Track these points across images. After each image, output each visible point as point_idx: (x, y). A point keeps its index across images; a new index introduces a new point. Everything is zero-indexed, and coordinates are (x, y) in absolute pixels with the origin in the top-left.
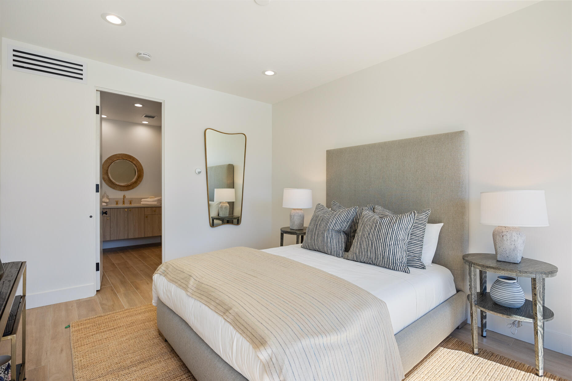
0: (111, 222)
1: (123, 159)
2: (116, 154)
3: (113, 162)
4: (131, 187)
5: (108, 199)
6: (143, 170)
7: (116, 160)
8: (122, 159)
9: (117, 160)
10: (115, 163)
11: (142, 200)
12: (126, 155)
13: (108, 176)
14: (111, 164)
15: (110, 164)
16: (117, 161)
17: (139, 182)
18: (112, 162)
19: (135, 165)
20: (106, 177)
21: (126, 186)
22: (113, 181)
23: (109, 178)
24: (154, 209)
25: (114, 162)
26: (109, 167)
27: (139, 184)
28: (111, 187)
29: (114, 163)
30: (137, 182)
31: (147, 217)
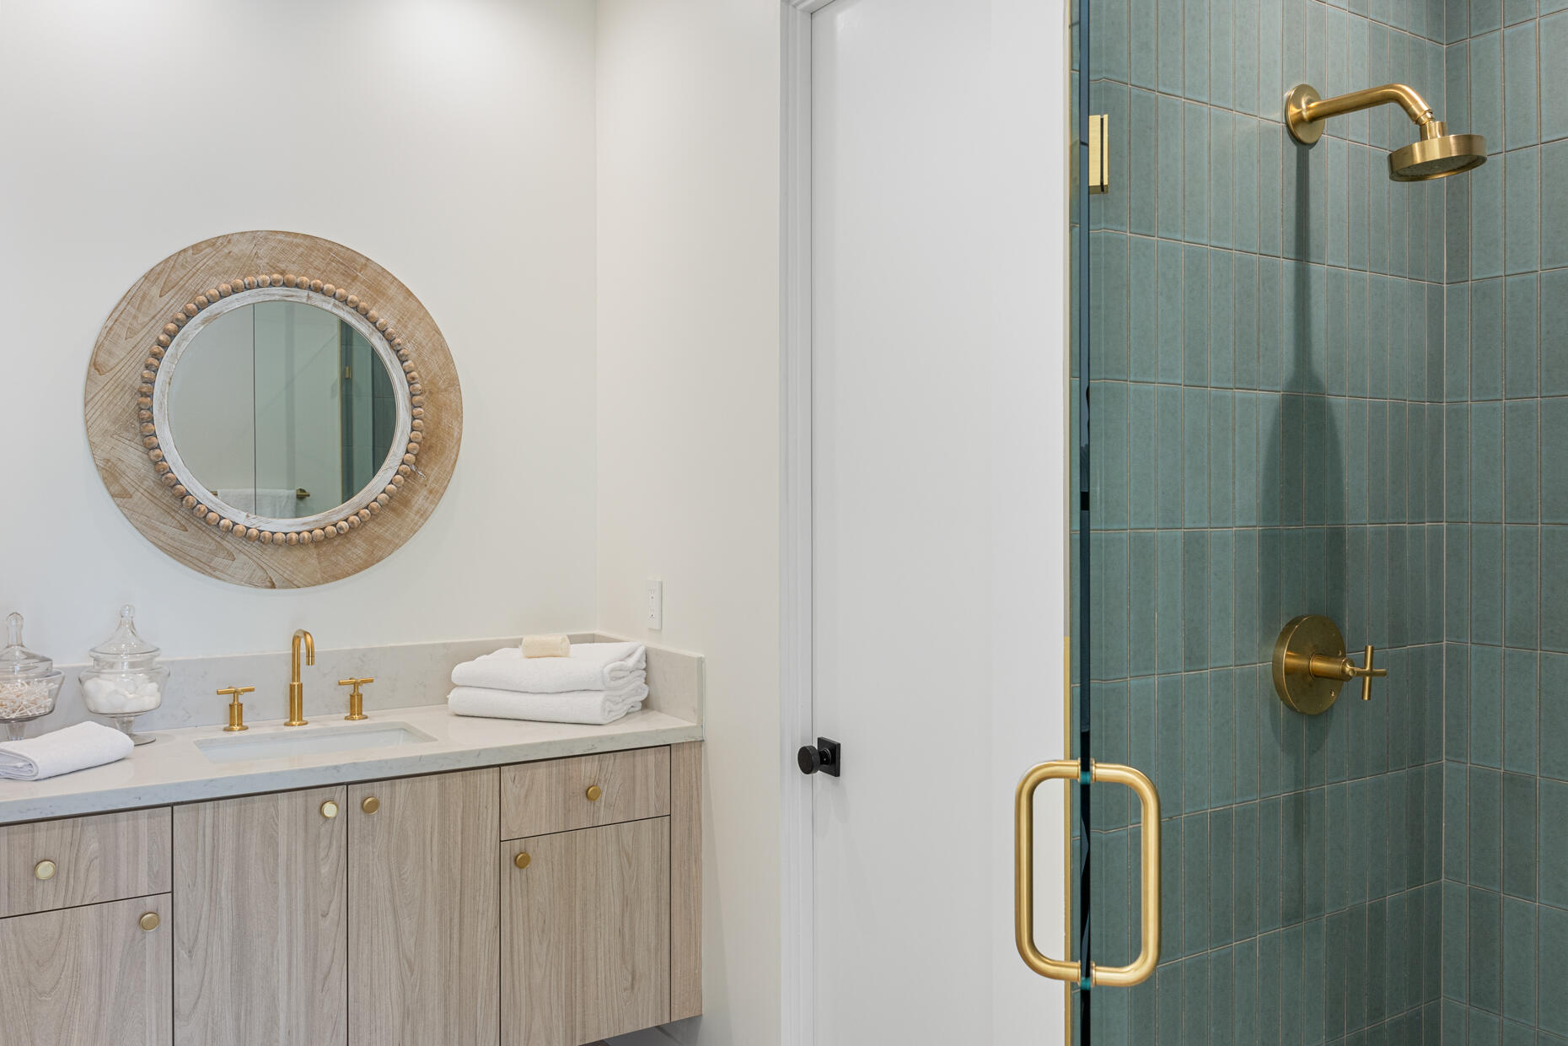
0: (181, 953)
1: (286, 284)
2: (228, 239)
3: (201, 307)
4: (358, 549)
5: (153, 673)
6: (454, 382)
7: (222, 296)
8: (272, 284)
9: (235, 290)
10: (215, 317)
11: (461, 671)
12: (313, 243)
13: (149, 445)
14: (180, 325)
15: (172, 335)
16: (235, 301)
17: (419, 501)
18: (189, 316)
19: (390, 340)
20: (132, 457)
21: (316, 543)
22: (198, 490)
23: (159, 465)
24: (588, 769)
25: (204, 314)
26: (158, 357)
27: (424, 515)
28: (178, 554)
29: (206, 321)
30: (406, 503)
31: (521, 861)
